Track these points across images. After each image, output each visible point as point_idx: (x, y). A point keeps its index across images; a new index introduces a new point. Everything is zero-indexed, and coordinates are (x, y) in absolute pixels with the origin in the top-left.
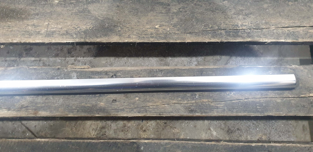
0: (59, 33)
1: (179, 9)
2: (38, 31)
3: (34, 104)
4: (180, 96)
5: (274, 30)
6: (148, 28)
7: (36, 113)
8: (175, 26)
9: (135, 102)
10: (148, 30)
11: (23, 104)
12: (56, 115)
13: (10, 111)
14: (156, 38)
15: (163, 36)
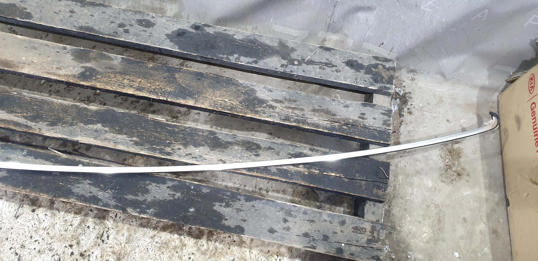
0: (147, 89)
1: (247, 91)
2: (131, 84)
3: (115, 139)
4: (232, 155)
5: (316, 120)
6: (219, 100)
7: (116, 146)
8: (240, 103)
9: (195, 153)
10: (219, 101)
11: (107, 137)
12: (131, 151)
13: (96, 140)
14: (224, 108)
15: (229, 108)
